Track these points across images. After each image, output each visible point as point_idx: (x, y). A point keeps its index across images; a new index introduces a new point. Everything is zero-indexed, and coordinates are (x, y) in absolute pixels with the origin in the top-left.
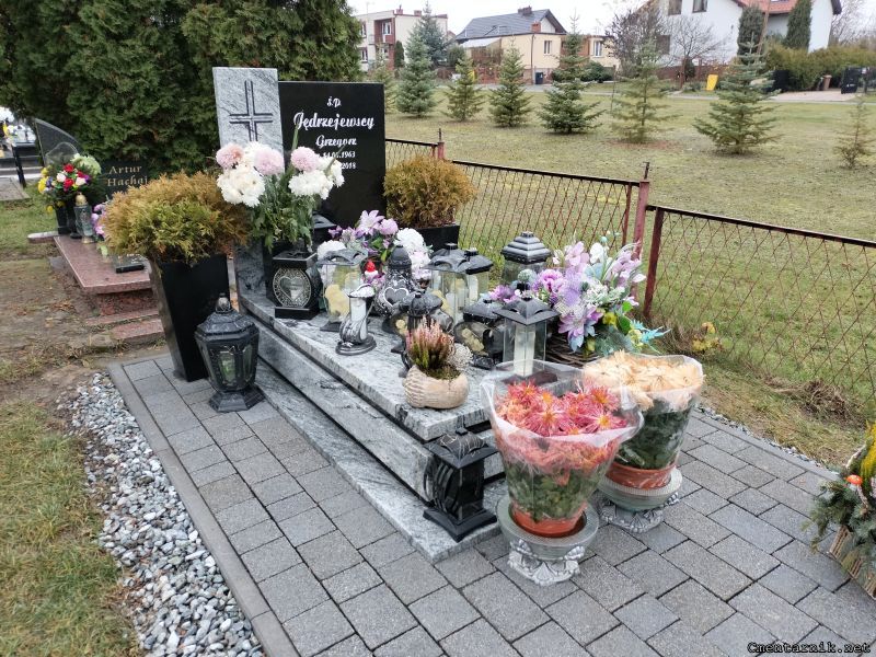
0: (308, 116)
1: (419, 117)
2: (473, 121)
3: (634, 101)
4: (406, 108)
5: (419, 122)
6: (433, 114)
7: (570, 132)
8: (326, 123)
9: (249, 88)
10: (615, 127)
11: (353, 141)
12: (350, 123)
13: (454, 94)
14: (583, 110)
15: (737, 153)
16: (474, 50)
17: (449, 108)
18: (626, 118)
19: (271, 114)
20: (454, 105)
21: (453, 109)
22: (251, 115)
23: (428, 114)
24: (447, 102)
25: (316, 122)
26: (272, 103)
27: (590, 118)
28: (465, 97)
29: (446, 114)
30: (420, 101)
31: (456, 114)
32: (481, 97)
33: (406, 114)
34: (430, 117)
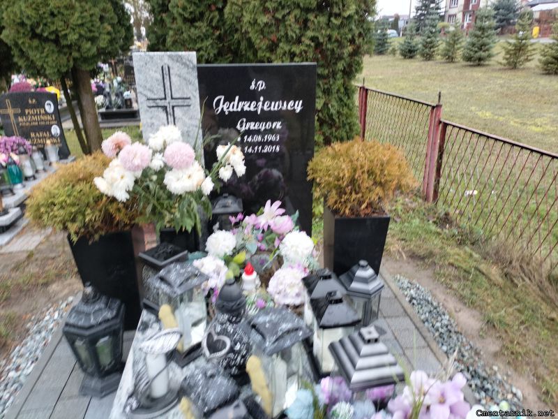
0: (229, 99)
1: (479, 65)
2: (524, 69)
4: (469, 59)
5: (478, 69)
6: (490, 63)
8: (248, 107)
9: (165, 72)
11: (278, 125)
12: (275, 106)
13: (510, 48)
16: (542, 12)
17: (504, 58)
19: (189, 98)
20: (508, 56)
21: (507, 59)
22: (169, 99)
23: (487, 63)
24: (503, 53)
25: (237, 105)
26: (190, 87)
28: (520, 50)
29: (501, 64)
30: (482, 54)
31: (509, 63)
32: (534, 50)
33: (469, 63)
34: (488, 65)
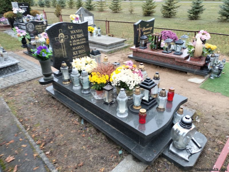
0: (21, 6)
1: (63, 8)
2: (74, 9)
3: (100, 3)
6: (65, 7)
7: (91, 10)
10: (98, 9)
11: (26, 8)
13: (69, 3)
14: (92, 5)
15: (116, 12)
18: (99, 7)
20: (69, 5)
27: (94, 7)
28: (71, 3)
29: (68, 7)
31: (70, 7)
32: (74, 3)
